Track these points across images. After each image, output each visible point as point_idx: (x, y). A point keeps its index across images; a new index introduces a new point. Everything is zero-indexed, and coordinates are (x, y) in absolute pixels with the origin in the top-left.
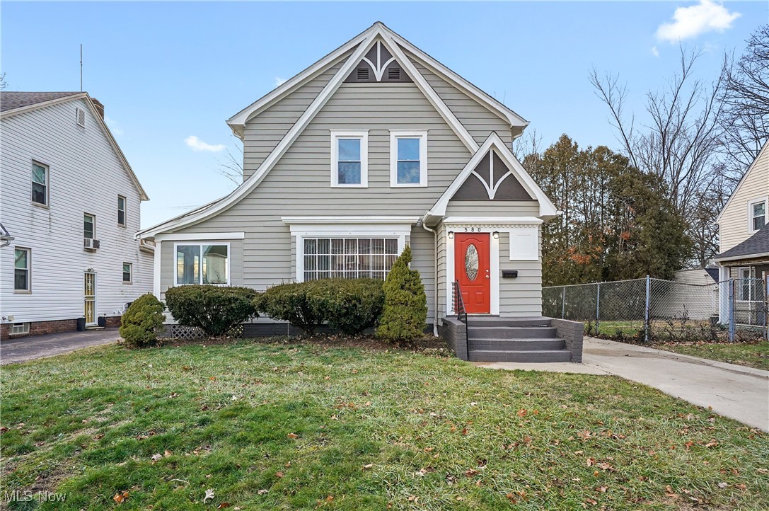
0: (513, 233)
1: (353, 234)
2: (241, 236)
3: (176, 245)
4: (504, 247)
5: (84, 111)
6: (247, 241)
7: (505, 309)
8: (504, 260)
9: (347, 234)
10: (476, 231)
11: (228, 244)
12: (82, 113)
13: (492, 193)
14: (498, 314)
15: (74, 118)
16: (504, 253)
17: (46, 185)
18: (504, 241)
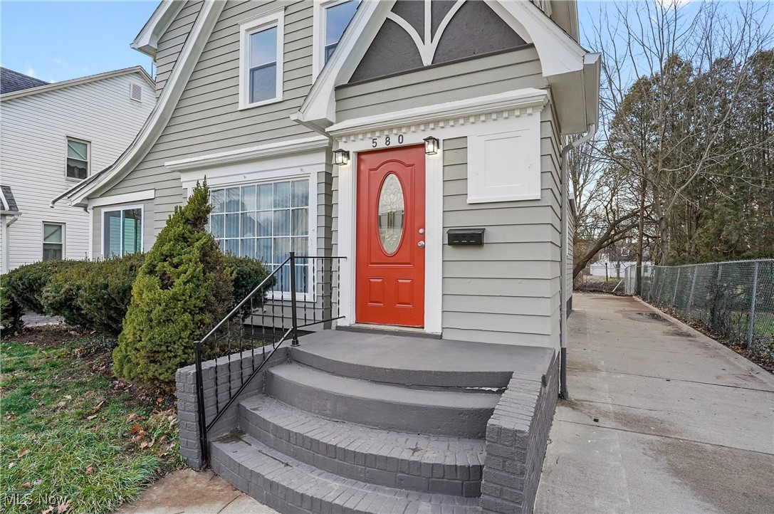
0: (476, 135)
1: (250, 177)
2: (150, 194)
3: (104, 210)
4: (453, 173)
5: (139, 85)
6: (157, 201)
7: (454, 321)
8: (455, 204)
9: (241, 178)
10: (394, 142)
11: (140, 206)
12: (139, 88)
13: (427, 52)
14: (438, 331)
15: (128, 93)
16: (454, 188)
17: (88, 161)
18: (453, 157)
